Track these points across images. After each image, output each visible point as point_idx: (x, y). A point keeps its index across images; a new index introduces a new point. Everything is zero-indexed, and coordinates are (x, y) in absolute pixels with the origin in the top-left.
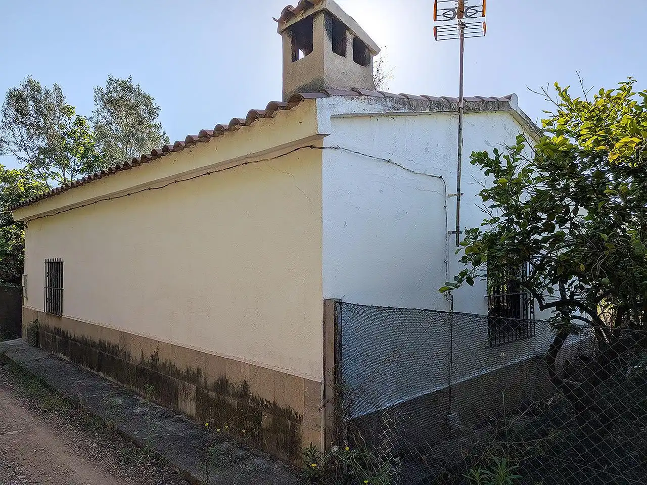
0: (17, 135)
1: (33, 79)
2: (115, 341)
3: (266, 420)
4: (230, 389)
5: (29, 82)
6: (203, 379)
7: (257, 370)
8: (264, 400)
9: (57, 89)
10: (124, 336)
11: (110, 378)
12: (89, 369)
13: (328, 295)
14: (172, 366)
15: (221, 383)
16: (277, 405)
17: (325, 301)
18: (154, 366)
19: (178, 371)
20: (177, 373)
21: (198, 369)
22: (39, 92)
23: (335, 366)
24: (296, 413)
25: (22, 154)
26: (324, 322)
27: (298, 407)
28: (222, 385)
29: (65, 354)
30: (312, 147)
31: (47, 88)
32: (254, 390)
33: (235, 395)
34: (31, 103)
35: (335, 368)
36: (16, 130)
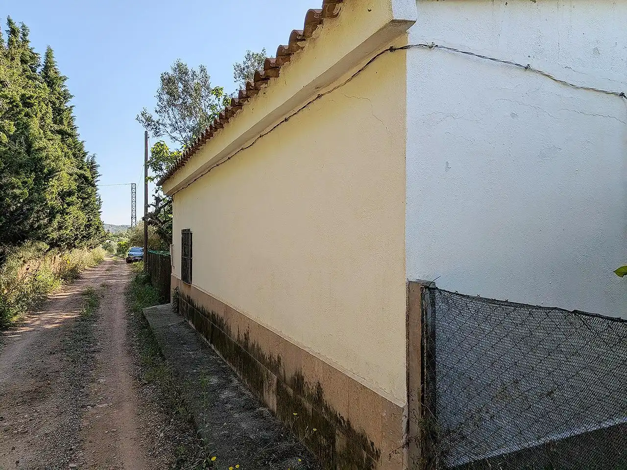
0: (172, 118)
1: (181, 62)
2: (221, 314)
3: (340, 442)
4: (305, 388)
5: (178, 65)
6: (282, 370)
7: (330, 370)
8: (338, 414)
9: (203, 70)
10: (228, 309)
11: (218, 352)
12: (205, 339)
13: (415, 277)
14: (259, 349)
15: (298, 380)
16: (351, 424)
17: (410, 283)
18: (246, 347)
19: (263, 356)
20: (262, 357)
21: (278, 357)
22: (186, 73)
23: (423, 388)
24: (372, 444)
25: (176, 134)
26: (408, 316)
27: (374, 436)
28: (298, 382)
29: (193, 323)
30: (392, 49)
31: (194, 70)
32: (327, 397)
33: (310, 398)
34: (180, 85)
35: (423, 391)
36: (170, 113)
